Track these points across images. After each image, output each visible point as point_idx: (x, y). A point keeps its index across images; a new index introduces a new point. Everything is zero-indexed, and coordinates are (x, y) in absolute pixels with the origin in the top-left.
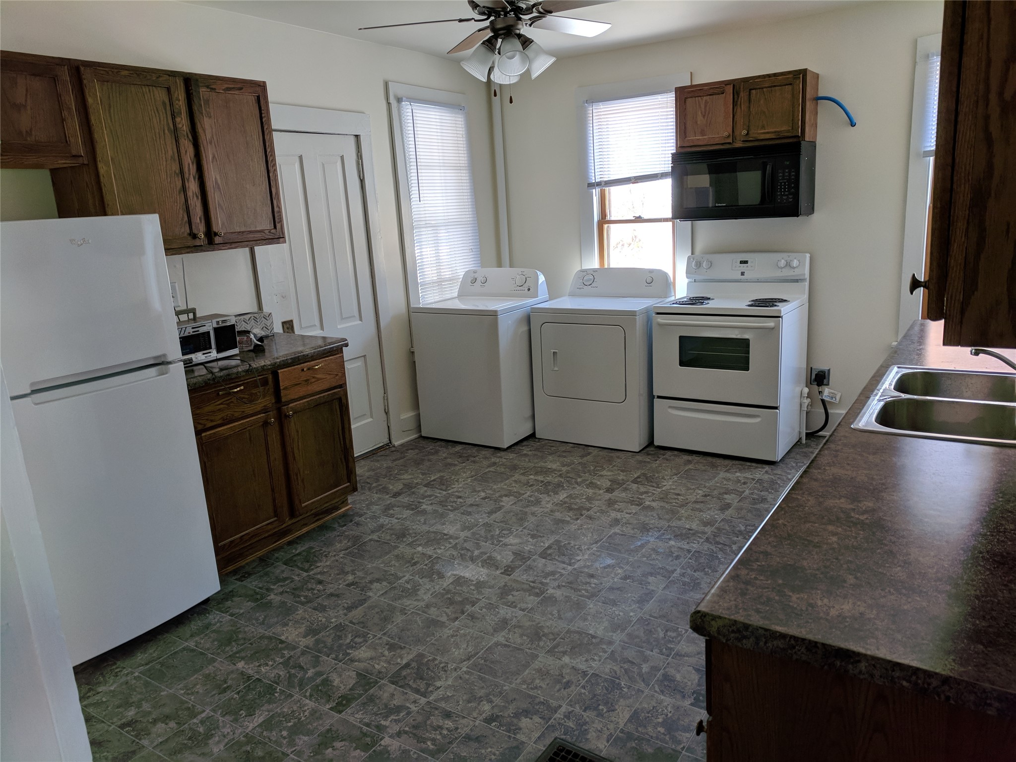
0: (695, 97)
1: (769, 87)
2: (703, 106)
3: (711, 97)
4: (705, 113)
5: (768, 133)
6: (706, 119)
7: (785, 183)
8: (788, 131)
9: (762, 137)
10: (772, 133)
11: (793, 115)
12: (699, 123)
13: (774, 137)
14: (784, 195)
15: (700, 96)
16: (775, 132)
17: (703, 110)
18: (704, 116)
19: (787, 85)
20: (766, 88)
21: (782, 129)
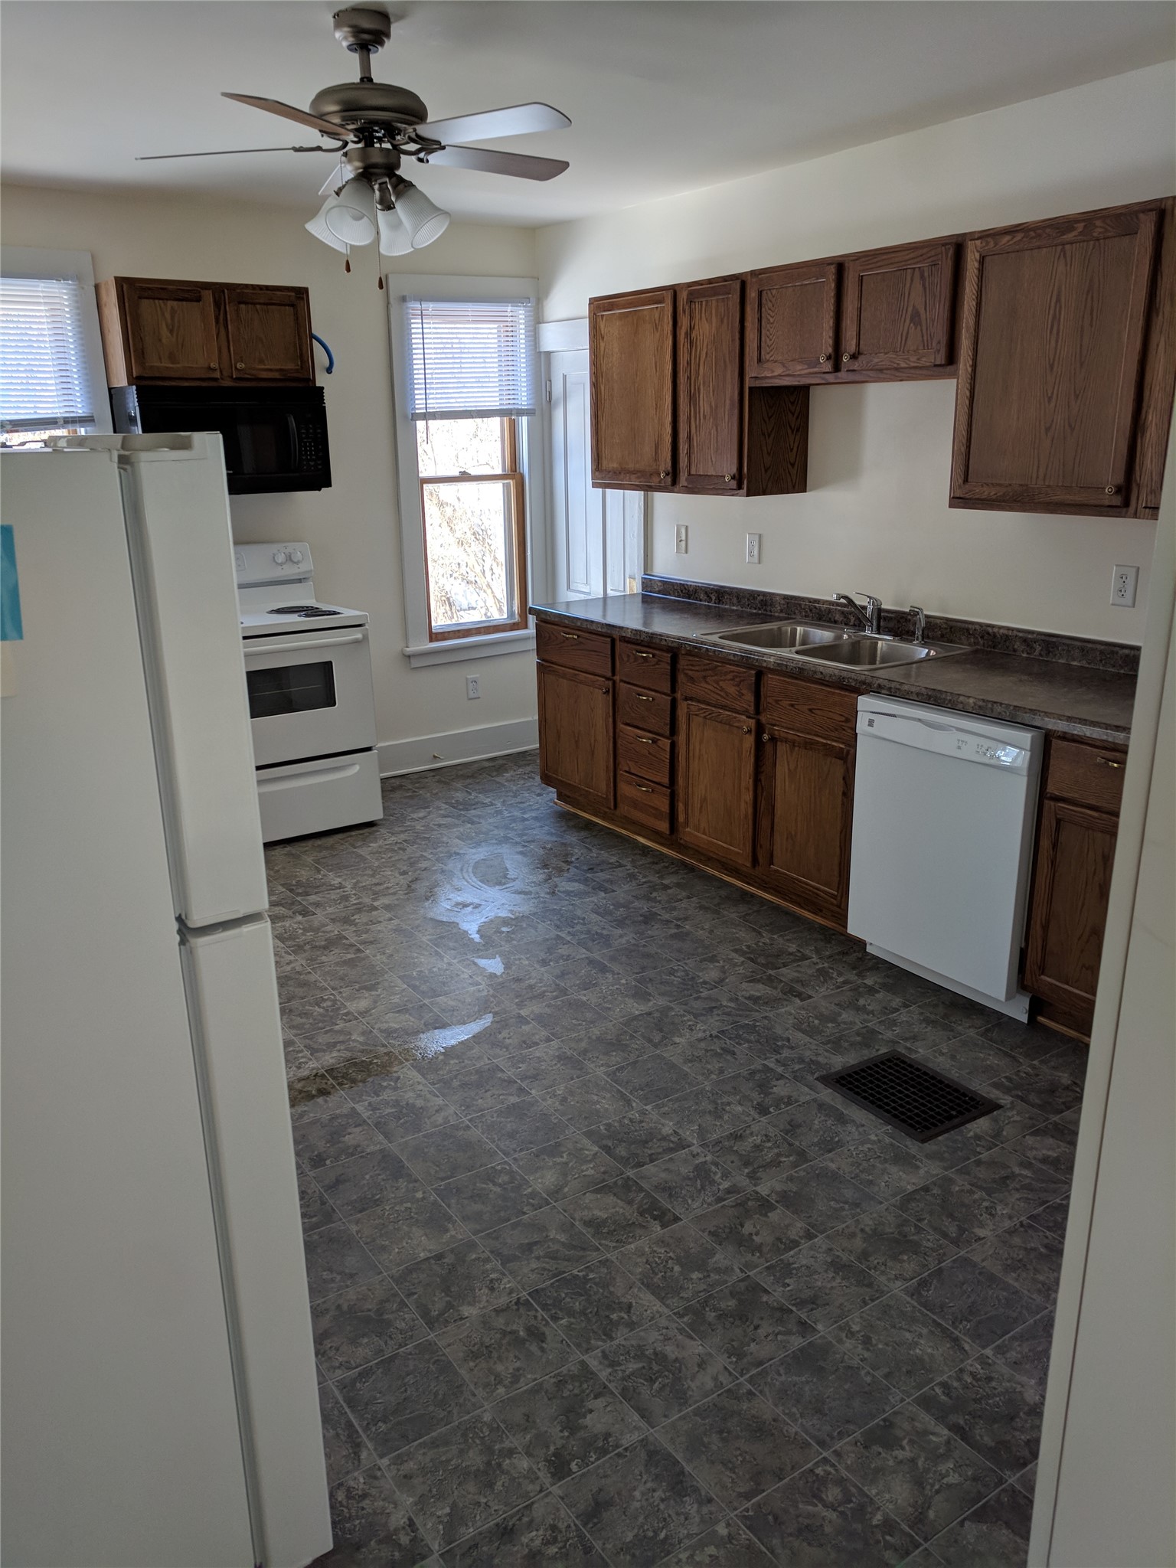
0: (154, 299)
1: (264, 304)
2: (168, 316)
3: (180, 303)
4: (173, 327)
5: (271, 370)
6: (175, 335)
7: (310, 443)
8: (297, 371)
9: (264, 375)
10: (277, 370)
11: (301, 349)
12: (164, 341)
13: (278, 377)
14: (311, 460)
15: (162, 299)
16: (281, 370)
17: (169, 321)
18: (171, 331)
19: (289, 305)
20: (260, 304)
21: (287, 368)
